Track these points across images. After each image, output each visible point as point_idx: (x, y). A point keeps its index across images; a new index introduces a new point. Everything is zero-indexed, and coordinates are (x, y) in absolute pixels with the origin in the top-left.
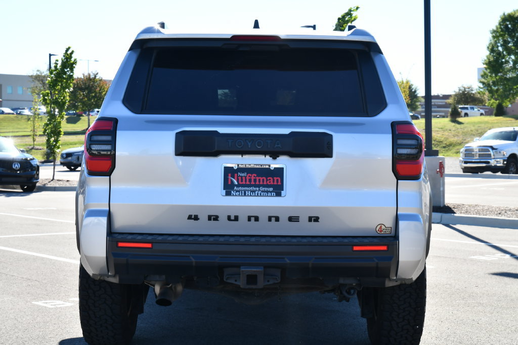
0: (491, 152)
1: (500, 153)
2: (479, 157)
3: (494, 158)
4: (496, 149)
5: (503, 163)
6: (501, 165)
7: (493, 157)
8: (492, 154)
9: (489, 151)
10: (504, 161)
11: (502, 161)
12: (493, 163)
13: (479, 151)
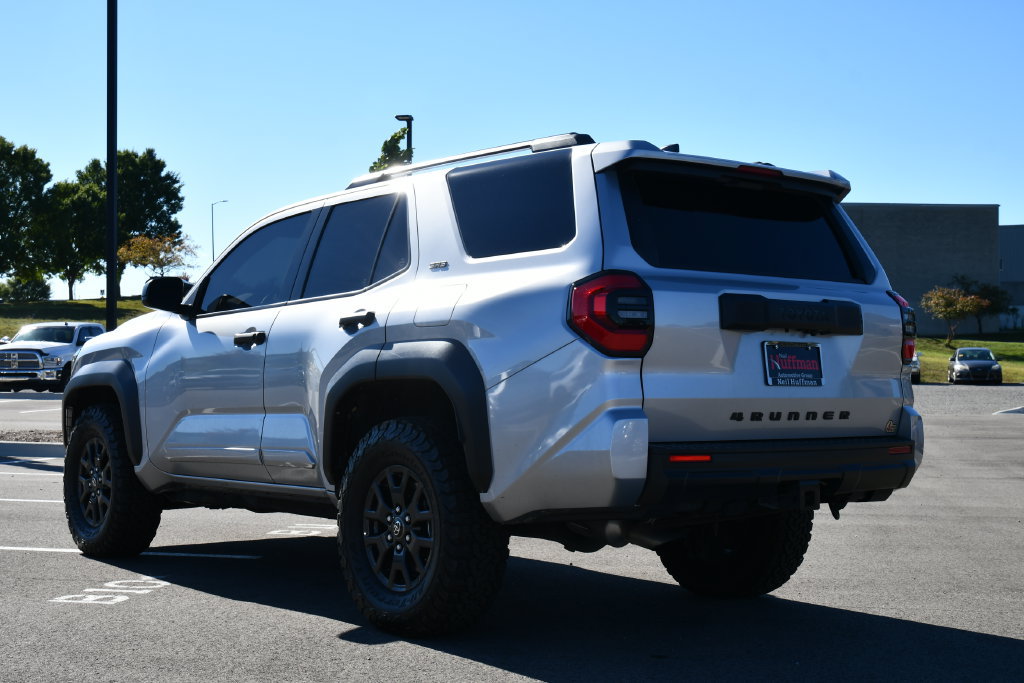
0: (40, 359)
1: (52, 360)
2: (19, 366)
3: (43, 369)
4: (47, 355)
5: (57, 376)
6: (54, 378)
7: (41, 366)
8: (40, 361)
9: (36, 358)
10: (58, 372)
11: (55, 373)
12: (41, 375)
13: (19, 358)
